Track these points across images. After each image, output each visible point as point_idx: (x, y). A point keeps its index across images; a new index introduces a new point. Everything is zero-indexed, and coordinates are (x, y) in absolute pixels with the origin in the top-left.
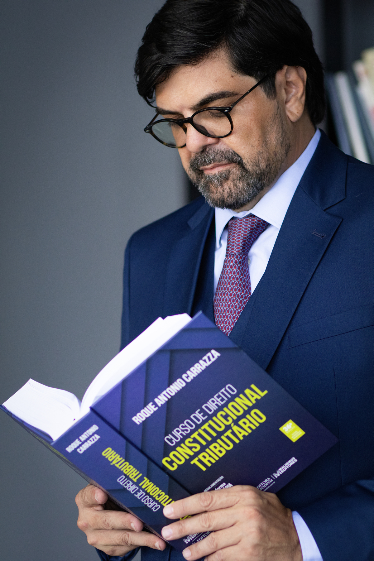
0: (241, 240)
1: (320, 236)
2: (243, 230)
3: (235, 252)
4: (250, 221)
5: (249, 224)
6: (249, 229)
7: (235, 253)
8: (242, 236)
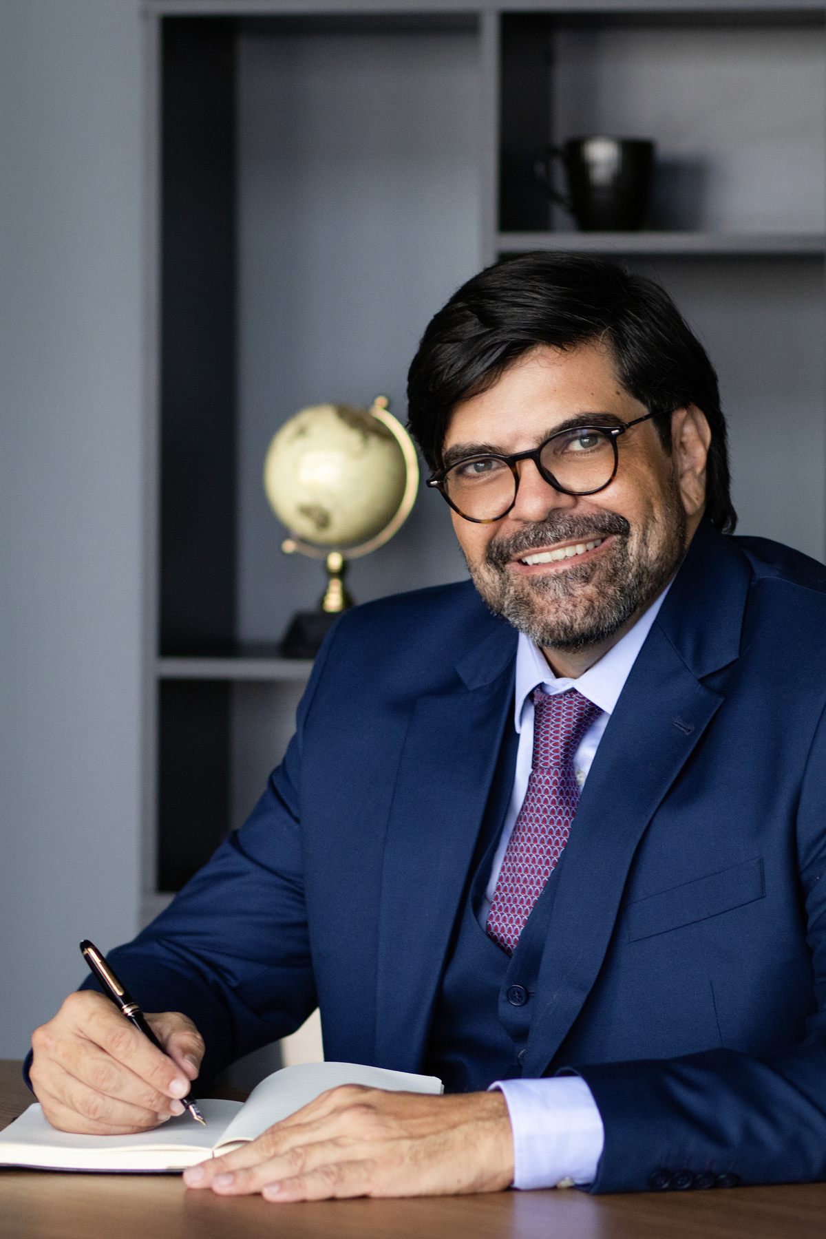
0: (561, 741)
1: (685, 729)
2: (563, 723)
3: (551, 764)
4: (576, 706)
5: (575, 711)
6: (574, 720)
7: (551, 767)
8: (562, 735)
